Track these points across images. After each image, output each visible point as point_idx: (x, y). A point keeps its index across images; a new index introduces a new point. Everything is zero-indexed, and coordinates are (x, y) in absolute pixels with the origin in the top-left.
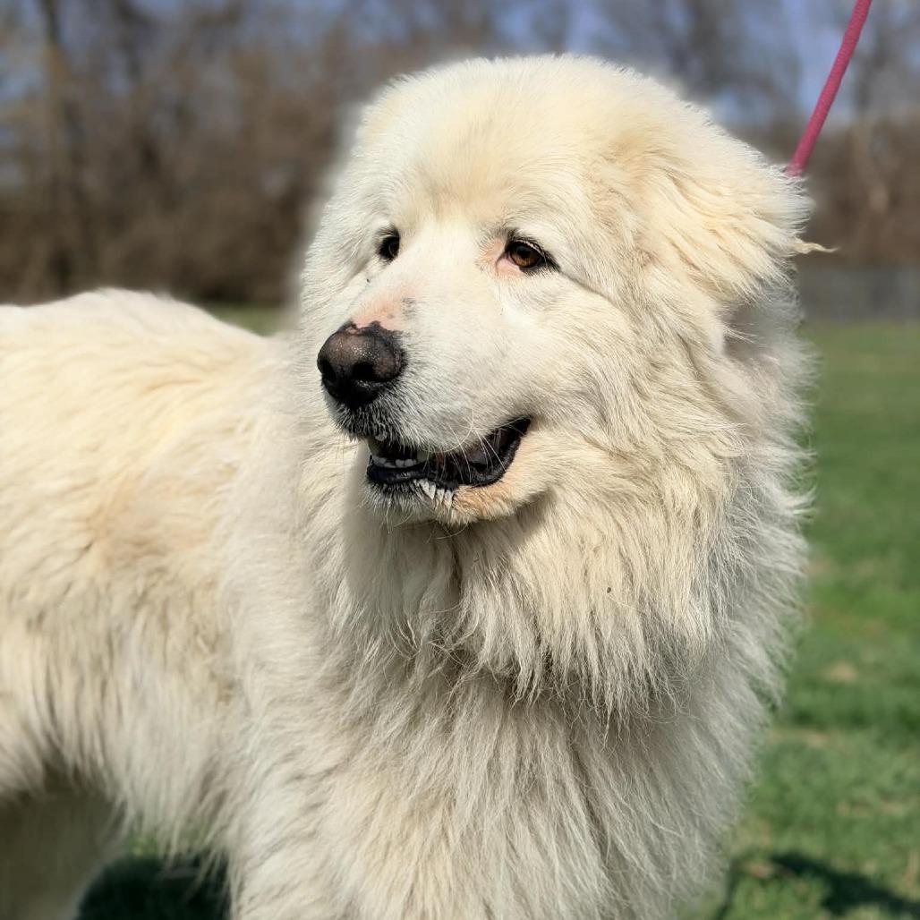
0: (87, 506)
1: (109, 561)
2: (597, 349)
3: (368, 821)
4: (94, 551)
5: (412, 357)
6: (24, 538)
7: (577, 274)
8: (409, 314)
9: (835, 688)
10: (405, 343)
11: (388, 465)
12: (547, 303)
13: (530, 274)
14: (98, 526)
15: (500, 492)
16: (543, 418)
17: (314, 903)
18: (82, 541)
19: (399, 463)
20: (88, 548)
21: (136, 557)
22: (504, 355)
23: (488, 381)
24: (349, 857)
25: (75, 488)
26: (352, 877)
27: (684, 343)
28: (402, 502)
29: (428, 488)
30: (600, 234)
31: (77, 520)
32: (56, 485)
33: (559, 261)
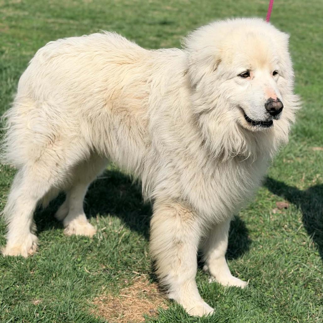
3: (192, 179)
4: (107, 105)
18: (104, 103)
20: (105, 105)
24: (187, 186)
31: (103, 98)
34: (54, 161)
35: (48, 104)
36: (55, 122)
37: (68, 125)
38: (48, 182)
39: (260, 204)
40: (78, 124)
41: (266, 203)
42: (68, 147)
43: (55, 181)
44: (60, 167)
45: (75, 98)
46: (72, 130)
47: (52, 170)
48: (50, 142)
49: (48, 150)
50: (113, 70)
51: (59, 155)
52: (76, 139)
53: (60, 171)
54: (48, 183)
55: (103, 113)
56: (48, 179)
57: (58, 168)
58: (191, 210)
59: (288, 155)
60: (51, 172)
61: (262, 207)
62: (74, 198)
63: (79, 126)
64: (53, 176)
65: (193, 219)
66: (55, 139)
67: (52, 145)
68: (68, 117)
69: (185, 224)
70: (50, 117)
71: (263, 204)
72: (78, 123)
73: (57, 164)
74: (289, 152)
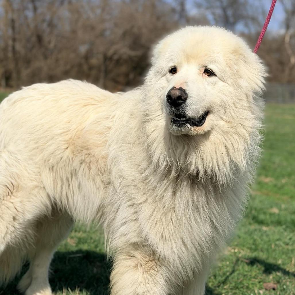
0: (67, 137)
1: (73, 152)
2: (226, 95)
3: (152, 215)
4: (69, 149)
5: (189, 95)
6: (50, 145)
7: (221, 78)
8: (187, 85)
9: (271, 214)
10: (187, 92)
11: (179, 120)
12: (214, 84)
13: (210, 77)
14: (70, 143)
15: (202, 128)
16: (212, 111)
17: (134, 237)
18: (66, 146)
19: (182, 119)
20: (67, 148)
21: (82, 151)
22: (206, 96)
23: (203, 102)
24: (146, 224)
25: (64, 132)
26: (146, 230)
27: (246, 95)
28: (182, 129)
29: (188, 125)
30: (227, 69)
31: (65, 141)
32: (59, 132)
33: (217, 74)
34: (11, 214)
35: (8, 151)
36: (15, 170)
37: (29, 173)
38: (4, 239)
39: (246, 284)
40: (39, 173)
41: (252, 284)
42: (27, 198)
43: (11, 238)
44: (17, 222)
45: (37, 143)
46: (33, 179)
47: (8, 225)
48: (8, 193)
49: (6, 202)
50: (77, 111)
51: (16, 207)
52: (37, 190)
53: (17, 226)
54: (4, 241)
55: (65, 158)
56: (3, 235)
57: (15, 223)
58: (153, 258)
59: (277, 243)
60: (7, 228)
61: (248, 288)
62: (38, 266)
63: (40, 175)
64: (10, 232)
65: (156, 269)
66: (14, 190)
67: (11, 196)
68: (29, 164)
69: (148, 276)
70: (9, 165)
71: (249, 284)
72: (39, 171)
73: (14, 219)
74: (278, 240)
